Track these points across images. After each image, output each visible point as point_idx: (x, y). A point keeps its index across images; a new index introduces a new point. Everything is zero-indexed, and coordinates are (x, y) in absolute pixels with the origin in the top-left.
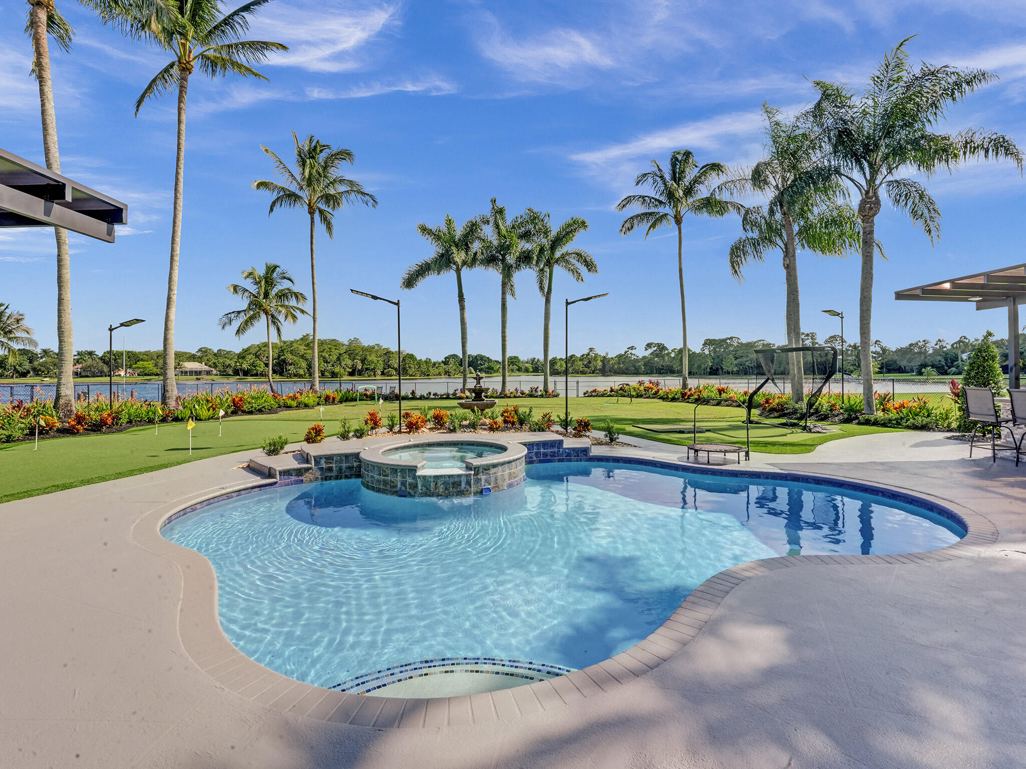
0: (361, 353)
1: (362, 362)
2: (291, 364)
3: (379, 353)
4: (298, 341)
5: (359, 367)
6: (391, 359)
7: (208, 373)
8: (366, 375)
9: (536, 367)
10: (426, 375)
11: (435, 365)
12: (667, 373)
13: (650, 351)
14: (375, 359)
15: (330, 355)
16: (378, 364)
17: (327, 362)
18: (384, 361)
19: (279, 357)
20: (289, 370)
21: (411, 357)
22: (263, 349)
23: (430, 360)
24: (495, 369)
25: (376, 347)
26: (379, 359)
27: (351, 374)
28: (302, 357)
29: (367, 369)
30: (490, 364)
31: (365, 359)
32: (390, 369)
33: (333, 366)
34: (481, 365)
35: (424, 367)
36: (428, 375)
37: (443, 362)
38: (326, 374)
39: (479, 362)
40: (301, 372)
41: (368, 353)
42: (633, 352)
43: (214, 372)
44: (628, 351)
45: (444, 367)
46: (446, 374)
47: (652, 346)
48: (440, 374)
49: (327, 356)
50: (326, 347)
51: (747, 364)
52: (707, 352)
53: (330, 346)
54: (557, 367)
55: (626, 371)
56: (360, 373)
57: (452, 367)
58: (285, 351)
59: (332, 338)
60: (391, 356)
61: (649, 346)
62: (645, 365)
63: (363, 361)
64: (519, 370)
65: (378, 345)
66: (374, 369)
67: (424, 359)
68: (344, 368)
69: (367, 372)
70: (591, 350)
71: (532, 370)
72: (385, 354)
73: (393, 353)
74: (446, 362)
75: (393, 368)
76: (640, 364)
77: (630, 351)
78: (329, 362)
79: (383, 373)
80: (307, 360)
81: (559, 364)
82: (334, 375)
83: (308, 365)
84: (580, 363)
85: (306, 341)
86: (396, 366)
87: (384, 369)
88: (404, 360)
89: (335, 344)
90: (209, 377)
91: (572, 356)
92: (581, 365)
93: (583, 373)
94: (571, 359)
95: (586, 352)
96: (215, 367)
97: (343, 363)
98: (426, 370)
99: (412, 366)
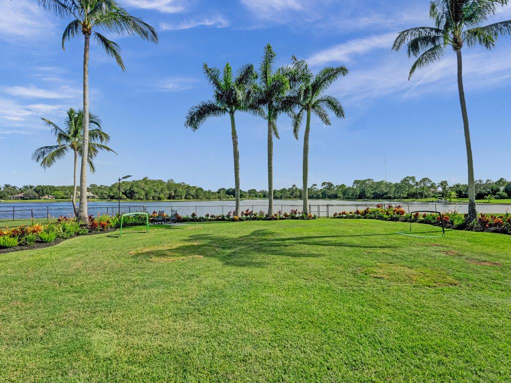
0: (174, 187)
1: (175, 192)
2: (137, 193)
3: (184, 187)
4: (141, 180)
5: (173, 194)
7: (93, 197)
8: (177, 199)
9: (264, 195)
10: (209, 199)
11: (213, 193)
12: (333, 198)
13: (324, 186)
14: (181, 191)
15: (158, 188)
16: (183, 193)
17: (156, 192)
18: (186, 191)
19: (130, 189)
20: (136, 196)
21: (201, 189)
22: (122, 185)
23: (210, 191)
24: (244, 195)
25: (182, 184)
26: (184, 190)
27: (169, 198)
28: (143, 189)
29: (177, 196)
30: (242, 193)
31: (176, 190)
32: (189, 196)
33: (159, 194)
38: (155, 198)
40: (142, 197)
41: (178, 187)
42: (315, 187)
43: (97, 197)
44: (313, 187)
46: (219, 198)
48: (216, 198)
49: (156, 189)
50: (156, 184)
51: (379, 193)
52: (355, 187)
53: (158, 183)
54: (276, 195)
56: (174, 198)
57: (222, 194)
58: (134, 186)
59: (159, 179)
60: (190, 189)
61: (324, 184)
62: (322, 193)
64: (256, 196)
66: (181, 196)
67: (207, 190)
68: (165, 195)
70: (294, 186)
71: (262, 196)
72: (187, 188)
73: (191, 187)
74: (218, 193)
75: (191, 195)
76: (319, 193)
79: (185, 198)
80: (145, 191)
82: (159, 199)
83: (146, 193)
84: (288, 193)
85: (145, 180)
86: (193, 194)
87: (186, 195)
88: (197, 191)
89: (161, 182)
90: (93, 200)
91: (284, 189)
92: (288, 194)
93: (290, 198)
94: (283, 191)
95: (291, 187)
96: (97, 194)
97: (164, 193)
98: (209, 196)
99: (201, 194)
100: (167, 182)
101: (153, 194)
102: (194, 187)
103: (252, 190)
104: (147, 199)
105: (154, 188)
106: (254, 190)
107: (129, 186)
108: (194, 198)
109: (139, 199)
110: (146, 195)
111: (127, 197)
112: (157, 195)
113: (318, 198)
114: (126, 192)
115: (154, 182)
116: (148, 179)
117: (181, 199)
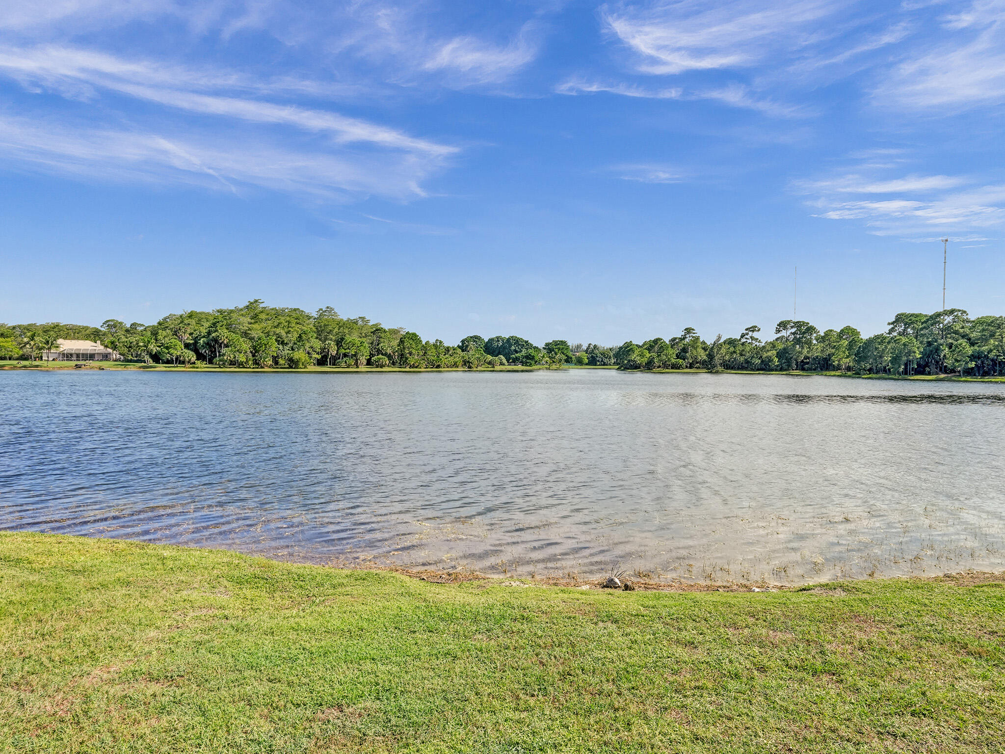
0: (336, 330)
1: (337, 345)
2: (227, 346)
3: (364, 331)
4: (241, 310)
5: (333, 351)
6: (382, 340)
7: (106, 357)
8: (343, 364)
9: (592, 356)
10: (436, 366)
11: (448, 351)
12: (815, 370)
13: (784, 333)
14: (357, 341)
15: (288, 332)
16: (362, 348)
17: (283, 343)
18: (372, 343)
19: (209, 333)
20: (224, 355)
21: (414, 337)
22: (186, 322)
23: (441, 342)
24: (537, 358)
25: (360, 323)
26: (364, 340)
27: (321, 362)
28: (245, 334)
29: (345, 355)
30: (530, 351)
31: (342, 339)
32: (380, 356)
33: (293, 349)
34: (516, 352)
35: (432, 355)
36: (438, 366)
37: (458, 346)
38: (281, 361)
39: (513, 348)
40: (242, 358)
41: (346, 331)
42: (755, 335)
43: (115, 355)
44: (747, 334)
45: (462, 354)
46: (465, 364)
47: (788, 326)
48: (455, 365)
49: (283, 334)
50: (282, 319)
51: (991, 356)
53: (288, 319)
55: (746, 366)
56: (334, 361)
57: (473, 354)
58: (219, 325)
59: (294, 307)
60: (382, 335)
61: (783, 325)
62: (779, 355)
63: (339, 343)
64: (568, 360)
65: (363, 318)
66: (355, 355)
67: (432, 341)
68: (309, 353)
69: (345, 359)
70: (688, 330)
71: (586, 361)
72: (373, 333)
73: (385, 331)
74: (464, 347)
75: (385, 354)
76: (769, 354)
77: (750, 333)
78: (287, 344)
79: (369, 363)
80: (251, 339)
81: (637, 352)
82: (293, 363)
83: (254, 347)
84: (671, 351)
85: (253, 311)
86: (389, 351)
87: (371, 355)
88: (402, 341)
89: (297, 316)
90: (104, 364)
91: (656, 341)
92: (672, 354)
93: (675, 366)
94: (654, 345)
95: (679, 334)
96: (115, 348)
97: (308, 345)
98: (435, 358)
99: (414, 351)
100: (315, 314)
101: (274, 348)
102: (395, 332)
103: (556, 343)
104: (256, 363)
105: (278, 331)
106: (563, 343)
107: (207, 325)
108: (394, 364)
109: (232, 363)
110: (255, 351)
111: (200, 357)
112: (286, 351)
113: (765, 367)
114: (196, 343)
115: (278, 313)
116: (262, 305)
117: (358, 367)
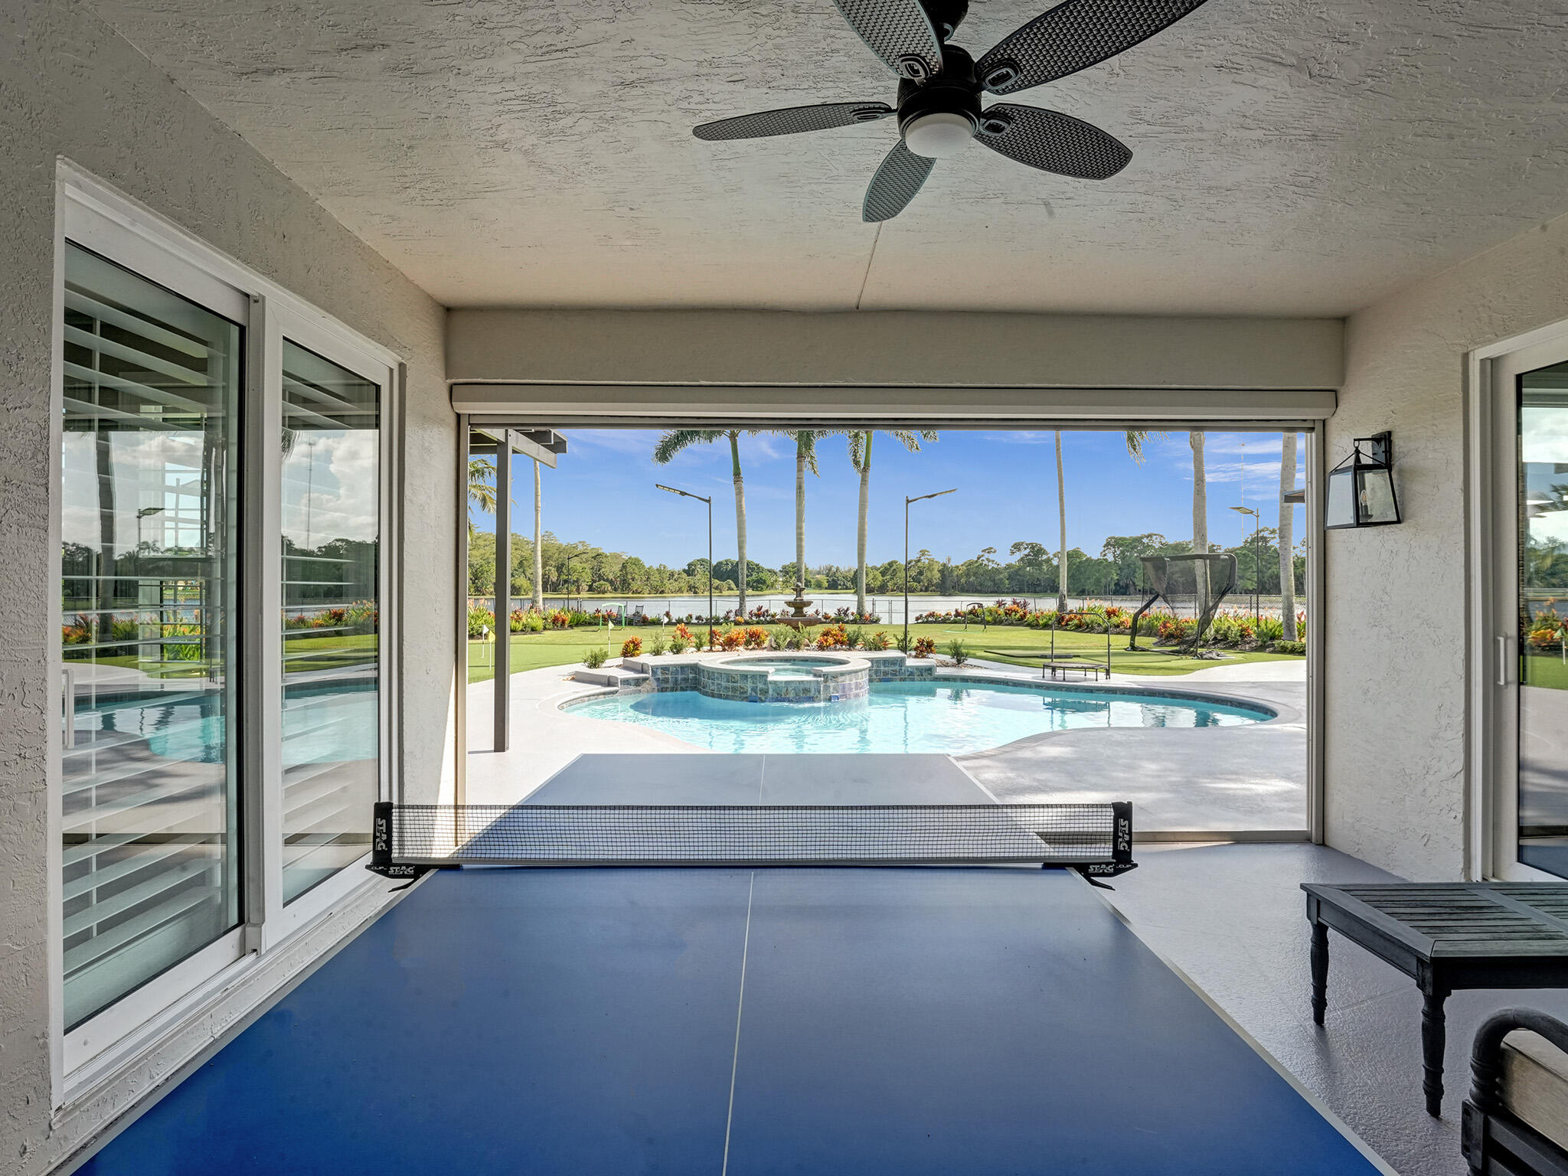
0: (558, 555)
1: (557, 571)
3: (585, 556)
5: (554, 577)
6: (603, 565)
8: (565, 591)
9: (833, 580)
10: (659, 591)
11: (673, 576)
12: (1045, 591)
13: (1017, 556)
14: (578, 566)
16: (583, 574)
18: (592, 568)
21: (636, 562)
23: (665, 567)
24: (768, 582)
25: (581, 547)
26: (585, 565)
29: (566, 581)
30: (762, 575)
31: (563, 565)
32: (602, 582)
35: (655, 579)
36: (662, 592)
37: (684, 571)
41: (567, 556)
42: (991, 556)
44: (982, 556)
45: (688, 578)
46: (691, 590)
47: (1022, 548)
48: (680, 590)
52: (1111, 558)
56: (555, 588)
57: (699, 577)
60: (604, 560)
61: (1017, 547)
62: (1011, 578)
63: (560, 569)
65: (583, 543)
66: (577, 581)
67: (656, 566)
68: (529, 579)
69: (566, 586)
70: (923, 553)
71: (826, 585)
72: (594, 558)
73: (606, 557)
74: (690, 571)
75: (607, 580)
77: (986, 556)
79: (591, 589)
86: (611, 577)
87: (594, 581)
88: (624, 567)
91: (891, 564)
95: (914, 556)
98: (659, 583)
99: (636, 577)
102: (616, 556)
108: (615, 590)
117: (579, 593)
